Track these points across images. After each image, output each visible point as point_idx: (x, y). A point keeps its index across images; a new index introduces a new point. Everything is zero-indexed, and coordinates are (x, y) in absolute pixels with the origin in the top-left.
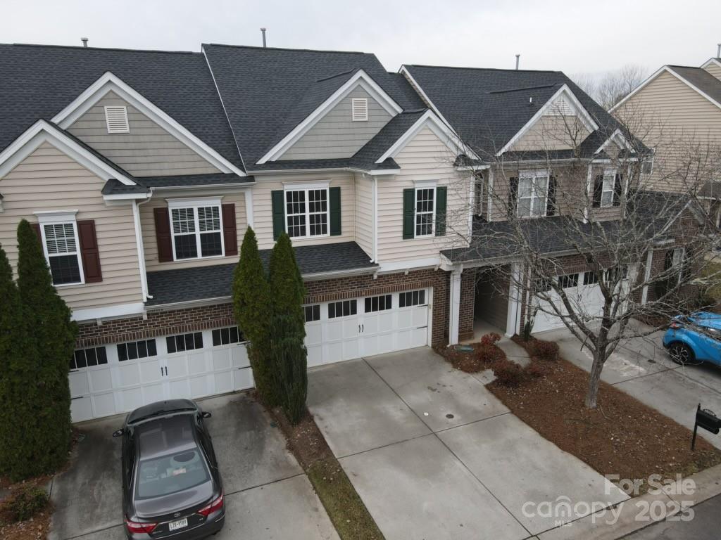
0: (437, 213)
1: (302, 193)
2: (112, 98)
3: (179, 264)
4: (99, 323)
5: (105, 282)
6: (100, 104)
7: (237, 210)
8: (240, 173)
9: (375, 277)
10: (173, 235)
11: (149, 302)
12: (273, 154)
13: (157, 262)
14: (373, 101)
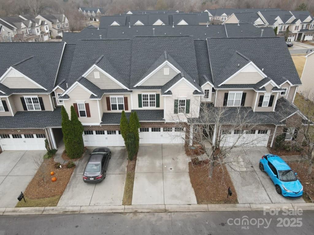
0: (186, 107)
1: (147, 95)
2: (96, 70)
3: (112, 111)
4: (91, 126)
5: (91, 117)
6: (93, 72)
7: (128, 99)
8: (129, 89)
9: (165, 123)
10: (111, 104)
11: (101, 123)
12: (139, 84)
13: (107, 110)
14: (171, 69)
